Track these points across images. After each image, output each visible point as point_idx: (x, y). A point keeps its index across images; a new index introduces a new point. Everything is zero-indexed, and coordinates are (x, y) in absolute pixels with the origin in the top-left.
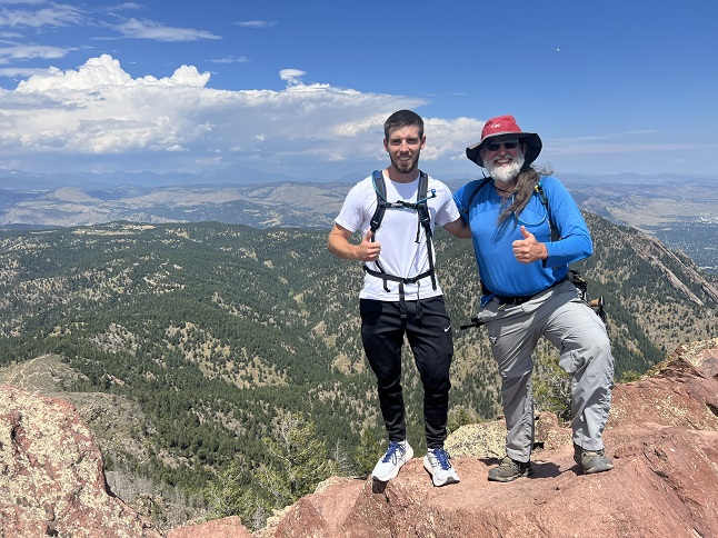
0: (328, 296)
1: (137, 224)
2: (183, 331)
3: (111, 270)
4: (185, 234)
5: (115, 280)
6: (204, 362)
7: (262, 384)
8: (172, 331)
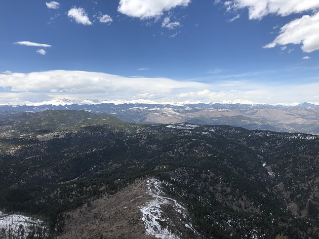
1: (192, 124)
2: (209, 176)
4: (213, 130)
5: (181, 148)
6: (218, 193)
7: (246, 210)
8: (204, 175)
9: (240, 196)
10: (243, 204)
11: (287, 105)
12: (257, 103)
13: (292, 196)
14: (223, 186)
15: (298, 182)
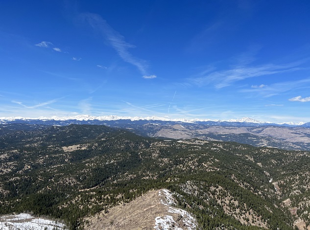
0: (293, 185)
1: (201, 140)
8: (213, 188)
9: (248, 210)
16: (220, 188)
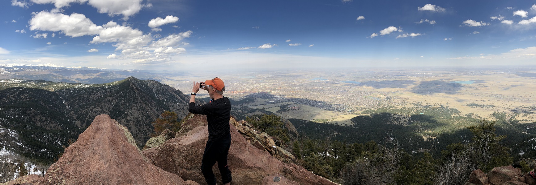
0: (75, 103)
1: (19, 80)
2: (32, 112)
3: (11, 93)
4: (33, 83)
5: (12, 96)
6: (37, 122)
7: (54, 129)
8: (28, 112)
9: (51, 121)
10: (52, 125)
11: (75, 68)
12: (59, 66)
13: (77, 118)
14: (41, 117)
15: (81, 110)
16: (33, 110)
